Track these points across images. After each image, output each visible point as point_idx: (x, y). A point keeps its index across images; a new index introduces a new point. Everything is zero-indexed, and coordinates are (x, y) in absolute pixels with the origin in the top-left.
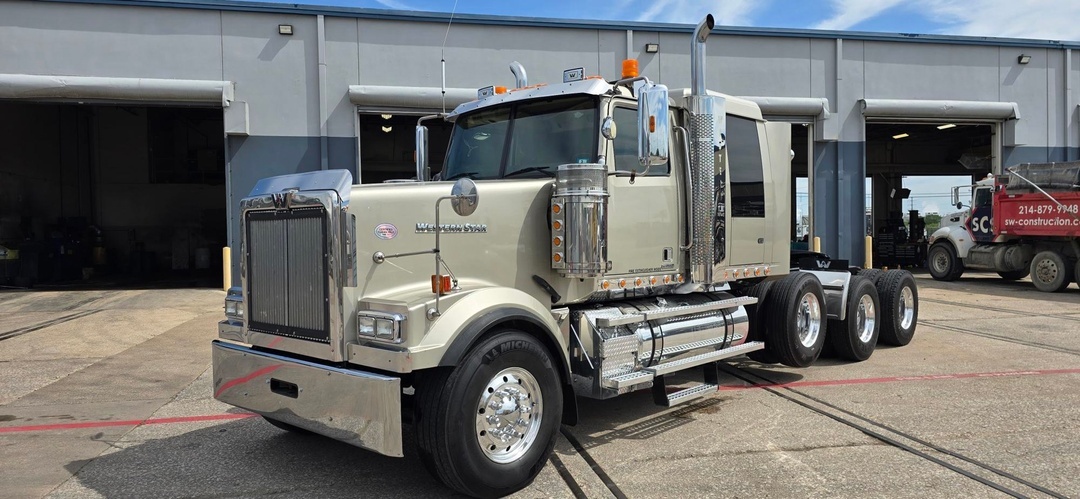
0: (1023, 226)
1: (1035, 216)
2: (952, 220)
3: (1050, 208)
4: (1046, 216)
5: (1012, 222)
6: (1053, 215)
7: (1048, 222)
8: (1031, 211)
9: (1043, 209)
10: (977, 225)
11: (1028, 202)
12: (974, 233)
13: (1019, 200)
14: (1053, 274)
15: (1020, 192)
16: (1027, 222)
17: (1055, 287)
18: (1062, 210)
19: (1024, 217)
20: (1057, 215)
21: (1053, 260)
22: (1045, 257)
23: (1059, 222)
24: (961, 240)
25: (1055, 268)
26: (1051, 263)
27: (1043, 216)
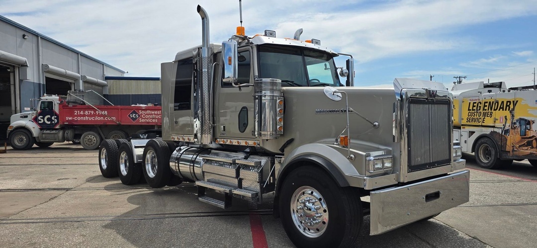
0: (78, 120)
1: (84, 116)
2: (21, 117)
3: (92, 112)
4: (90, 116)
5: (70, 118)
6: (94, 115)
7: (92, 118)
8: (82, 113)
9: (88, 112)
10: (42, 120)
11: (80, 109)
12: (39, 124)
13: (74, 108)
14: (94, 141)
15: (75, 105)
16: (79, 118)
17: (95, 147)
18: (99, 113)
19: (78, 116)
20: (97, 115)
21: (94, 135)
22: (89, 134)
23: (97, 118)
24: (34, 128)
25: (95, 139)
26: (93, 137)
27: (88, 116)
